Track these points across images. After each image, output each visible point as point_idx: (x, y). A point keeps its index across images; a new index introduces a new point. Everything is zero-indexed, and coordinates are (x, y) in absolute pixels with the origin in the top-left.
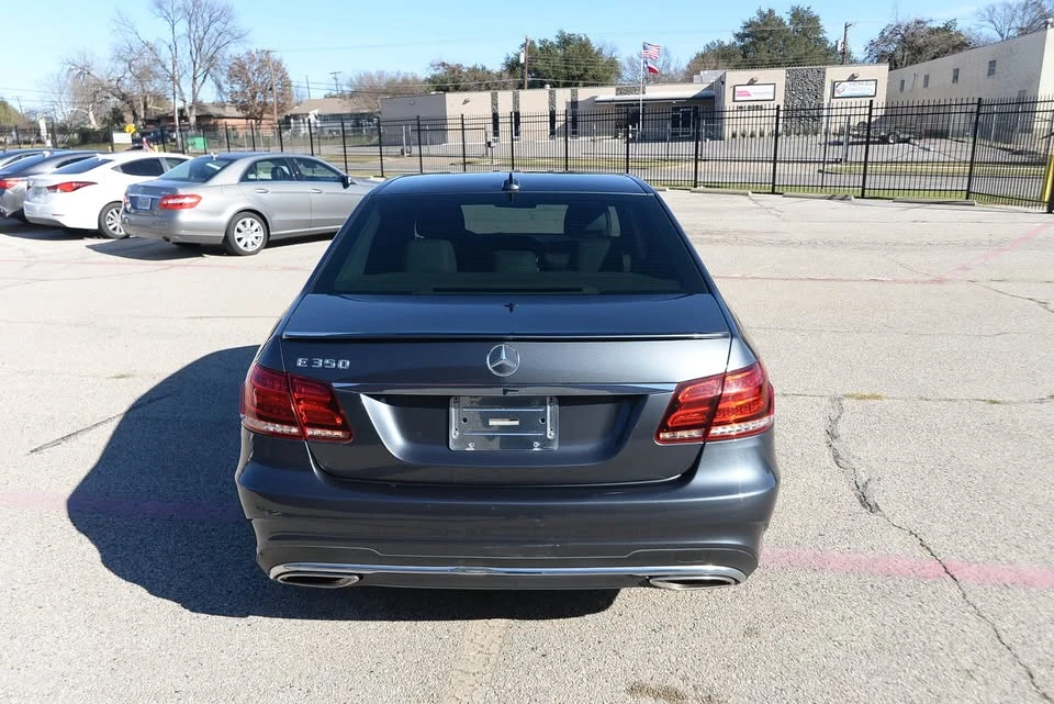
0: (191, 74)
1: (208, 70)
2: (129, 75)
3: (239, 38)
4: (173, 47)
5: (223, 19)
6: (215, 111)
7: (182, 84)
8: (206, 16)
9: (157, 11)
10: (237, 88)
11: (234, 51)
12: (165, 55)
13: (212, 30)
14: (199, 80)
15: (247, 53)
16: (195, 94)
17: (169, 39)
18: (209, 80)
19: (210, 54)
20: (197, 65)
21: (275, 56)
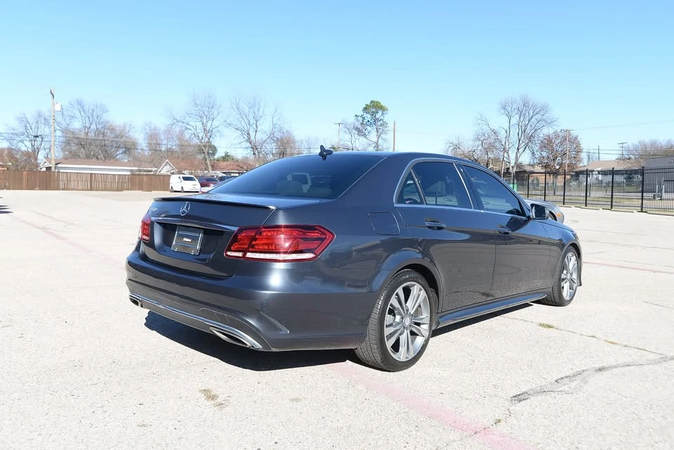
0: (516, 146)
1: (527, 144)
2: (480, 147)
3: (550, 123)
4: (508, 132)
5: (542, 113)
6: (528, 169)
7: (510, 152)
8: (531, 112)
9: (502, 111)
10: (544, 154)
11: (547, 131)
12: (502, 135)
13: (533, 119)
14: (521, 150)
15: (555, 133)
16: (517, 158)
17: (506, 126)
18: (527, 151)
19: (530, 135)
20: (521, 141)
21: (574, 133)
